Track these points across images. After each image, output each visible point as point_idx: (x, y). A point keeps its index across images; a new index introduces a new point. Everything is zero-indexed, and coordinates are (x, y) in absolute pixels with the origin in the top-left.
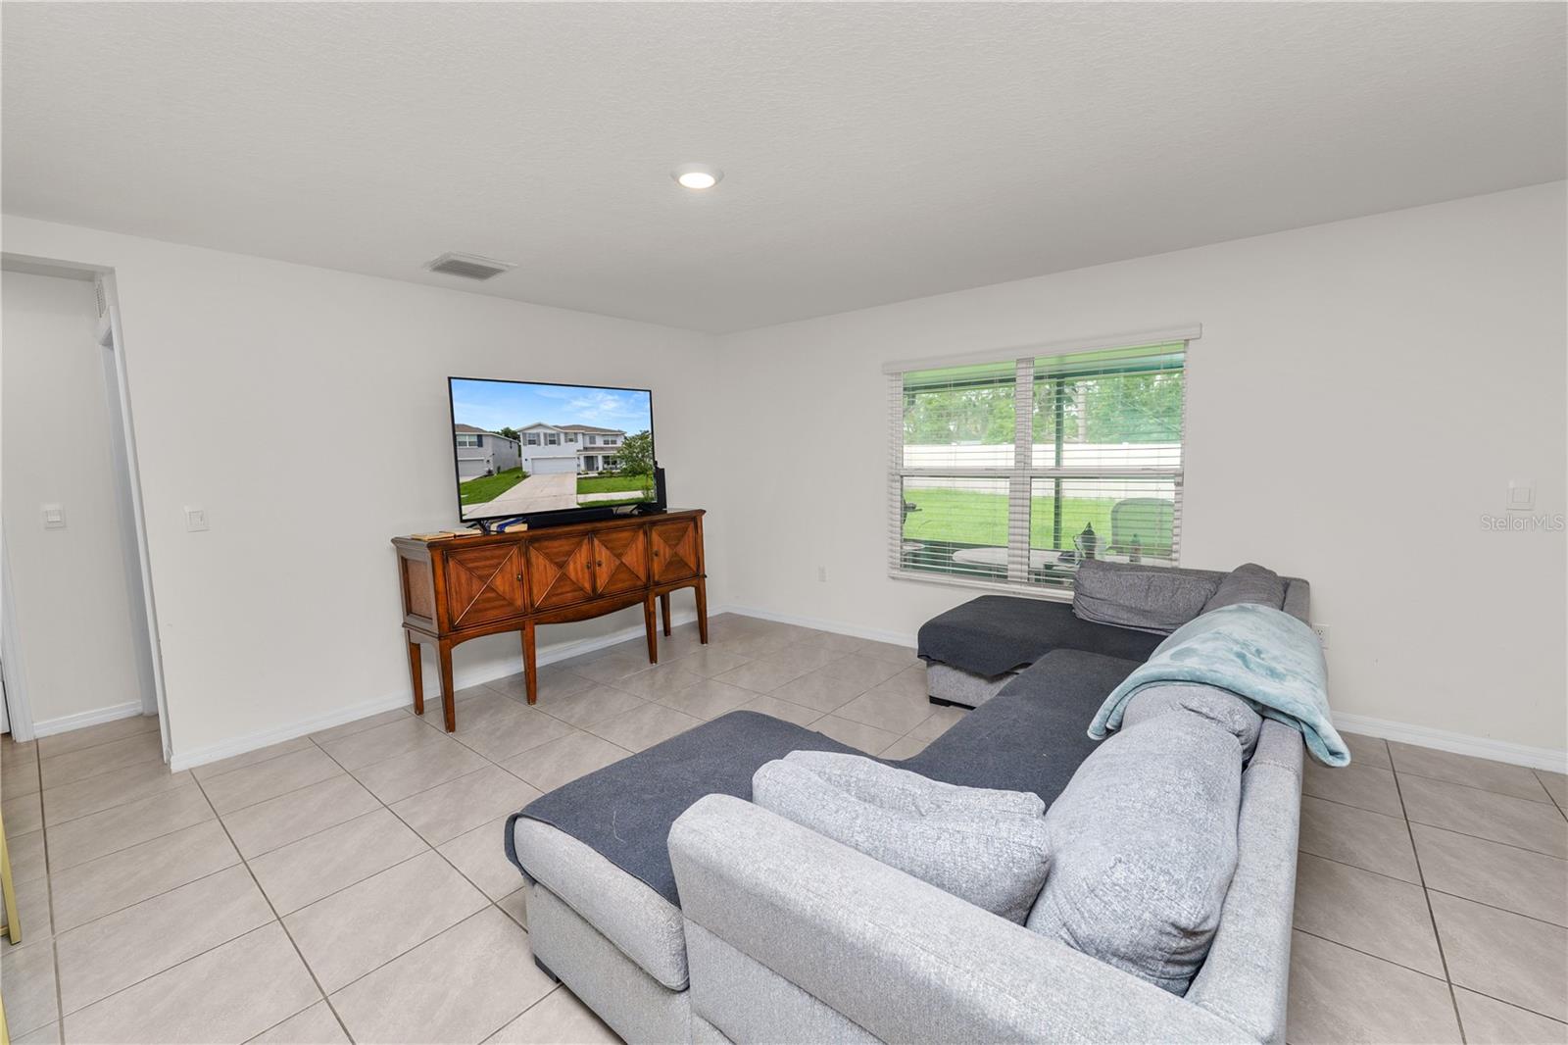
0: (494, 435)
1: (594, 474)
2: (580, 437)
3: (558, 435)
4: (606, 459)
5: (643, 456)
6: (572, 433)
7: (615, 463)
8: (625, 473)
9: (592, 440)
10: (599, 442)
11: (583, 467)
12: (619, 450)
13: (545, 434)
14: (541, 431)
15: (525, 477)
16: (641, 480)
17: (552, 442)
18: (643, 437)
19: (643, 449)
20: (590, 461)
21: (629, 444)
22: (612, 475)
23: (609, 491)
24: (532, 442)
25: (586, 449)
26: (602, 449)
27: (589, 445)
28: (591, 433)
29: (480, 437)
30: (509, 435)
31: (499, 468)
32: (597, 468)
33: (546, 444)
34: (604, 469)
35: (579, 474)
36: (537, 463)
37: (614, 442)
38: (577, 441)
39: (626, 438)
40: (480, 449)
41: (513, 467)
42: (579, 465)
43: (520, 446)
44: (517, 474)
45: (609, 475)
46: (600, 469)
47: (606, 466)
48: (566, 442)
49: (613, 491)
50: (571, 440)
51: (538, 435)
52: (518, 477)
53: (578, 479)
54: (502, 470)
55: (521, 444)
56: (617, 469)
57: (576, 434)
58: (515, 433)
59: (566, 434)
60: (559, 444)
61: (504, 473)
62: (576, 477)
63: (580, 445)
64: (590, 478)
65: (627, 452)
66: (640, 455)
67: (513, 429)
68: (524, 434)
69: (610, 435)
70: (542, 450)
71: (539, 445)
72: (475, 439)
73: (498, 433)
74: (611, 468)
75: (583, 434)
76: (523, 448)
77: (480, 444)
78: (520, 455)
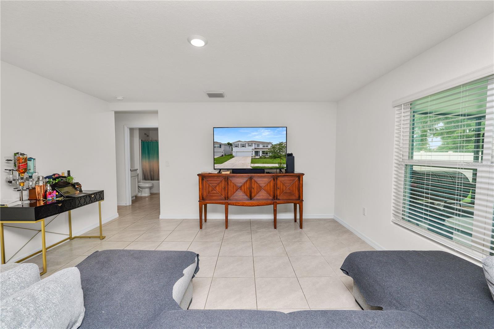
0: (225, 145)
1: (257, 157)
2: (253, 145)
3: (246, 144)
4: (263, 152)
5: (280, 151)
6: (250, 143)
7: (267, 154)
8: (271, 157)
9: (258, 145)
10: (261, 146)
11: (254, 155)
12: (269, 149)
13: (241, 144)
14: (240, 143)
15: (233, 157)
16: (278, 160)
17: (243, 146)
18: (281, 144)
19: (280, 149)
20: (257, 153)
21: (274, 147)
22: (265, 158)
23: (263, 163)
24: (236, 146)
25: (255, 149)
26: (262, 149)
27: (257, 147)
28: (258, 143)
29: (220, 145)
30: (230, 144)
31: (225, 154)
32: (259, 155)
33: (241, 147)
34: (262, 155)
35: (252, 157)
36: (237, 153)
37: (267, 146)
38: (252, 146)
39: (272, 145)
40: (220, 148)
41: (229, 154)
42: (252, 154)
43: (232, 148)
44: (231, 156)
45: (264, 158)
46: (261, 155)
47: (263, 155)
48: (248, 146)
49: (265, 163)
50: (250, 146)
51: (239, 144)
52: (231, 157)
53: (252, 158)
54: (226, 155)
55: (233, 147)
56: (267, 155)
57: (252, 144)
58: (231, 144)
59: (248, 144)
60: (246, 147)
61: (226, 156)
62: (251, 158)
63: (253, 147)
64: (256, 158)
65: (272, 150)
66: (278, 151)
67: (230, 142)
68: (234, 144)
69: (265, 144)
70: (240, 149)
71: (239, 147)
72: (219, 146)
73: (226, 144)
74: (265, 155)
75: (255, 144)
76: (233, 148)
77: (220, 147)
78: (232, 150)
